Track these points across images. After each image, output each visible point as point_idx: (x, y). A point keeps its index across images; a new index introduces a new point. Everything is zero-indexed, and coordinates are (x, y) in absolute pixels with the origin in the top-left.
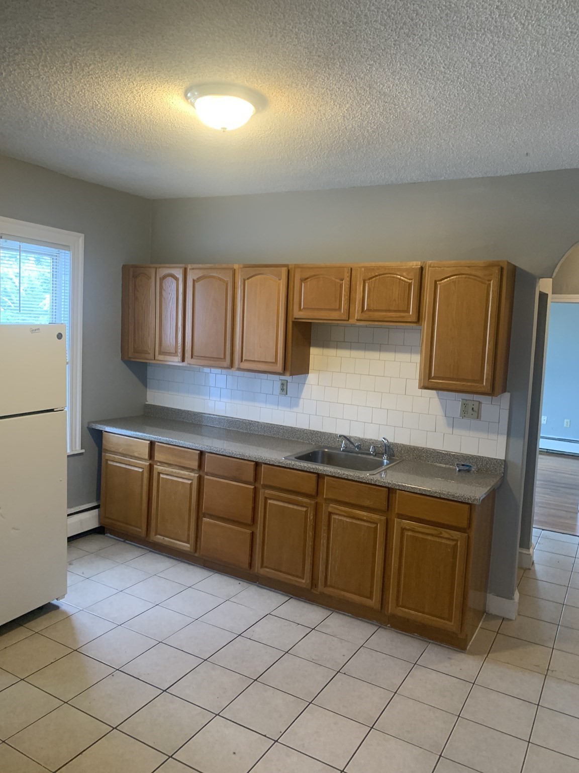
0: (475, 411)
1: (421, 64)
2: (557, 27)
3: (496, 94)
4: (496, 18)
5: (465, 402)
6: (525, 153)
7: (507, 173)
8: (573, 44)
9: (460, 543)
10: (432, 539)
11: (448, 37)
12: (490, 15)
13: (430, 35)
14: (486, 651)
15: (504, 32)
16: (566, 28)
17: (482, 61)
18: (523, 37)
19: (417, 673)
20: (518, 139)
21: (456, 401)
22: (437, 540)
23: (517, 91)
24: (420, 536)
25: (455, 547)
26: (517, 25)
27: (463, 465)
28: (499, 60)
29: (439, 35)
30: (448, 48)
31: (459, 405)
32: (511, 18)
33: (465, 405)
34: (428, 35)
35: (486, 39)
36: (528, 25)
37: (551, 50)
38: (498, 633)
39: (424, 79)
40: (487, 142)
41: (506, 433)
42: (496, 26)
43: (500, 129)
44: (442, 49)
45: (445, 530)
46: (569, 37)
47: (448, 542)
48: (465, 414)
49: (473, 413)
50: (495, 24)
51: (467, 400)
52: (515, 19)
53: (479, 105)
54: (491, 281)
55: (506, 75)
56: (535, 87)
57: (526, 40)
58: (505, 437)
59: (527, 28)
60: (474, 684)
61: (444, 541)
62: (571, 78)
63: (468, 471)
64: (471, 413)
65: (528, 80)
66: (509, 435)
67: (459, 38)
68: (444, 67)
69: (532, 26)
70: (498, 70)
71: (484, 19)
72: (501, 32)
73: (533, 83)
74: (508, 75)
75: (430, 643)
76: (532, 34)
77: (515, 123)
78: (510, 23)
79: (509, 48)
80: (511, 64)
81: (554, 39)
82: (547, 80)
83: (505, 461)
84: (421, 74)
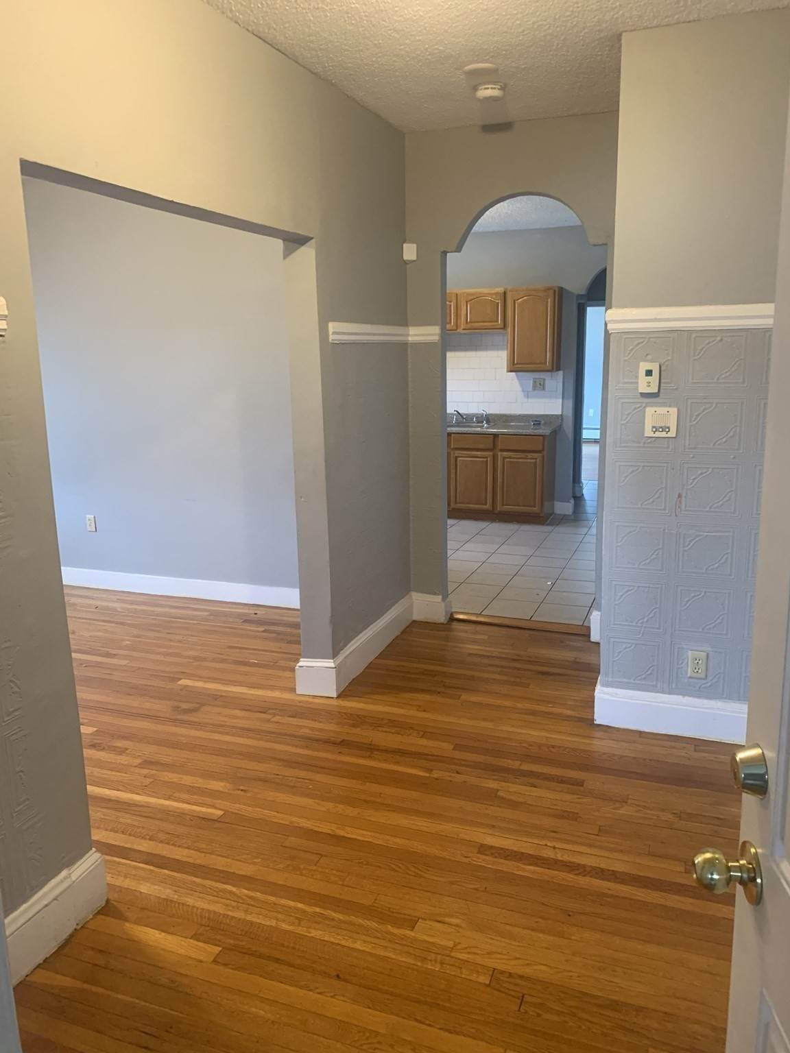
0: (542, 384)
5: (534, 379)
9: (539, 460)
10: (522, 461)
21: (528, 379)
22: (525, 461)
24: (515, 460)
25: (536, 462)
27: (536, 421)
31: (531, 382)
33: (535, 382)
38: (562, 519)
41: (561, 397)
45: (530, 453)
47: (532, 460)
48: (535, 388)
51: (536, 377)
54: (548, 299)
58: (561, 400)
61: (529, 460)
63: (539, 424)
64: (539, 386)
66: (563, 398)
83: (561, 415)
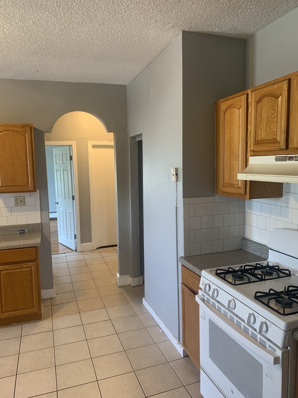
0: (23, 202)
1: (7, 14)
2: (77, 18)
3: (38, 40)
4: (54, 6)
5: (16, 198)
6: (37, 70)
7: (23, 79)
8: (80, 27)
9: (33, 268)
10: (18, 271)
11: (28, 6)
12: (52, 4)
13: (19, 2)
14: (51, 315)
15: (54, 13)
16: (80, 20)
17: (39, 23)
18: (62, 18)
19: (24, 340)
20: (37, 64)
21: (11, 198)
22: (21, 270)
23: (48, 41)
24: (11, 271)
25: (31, 271)
26: (61, 12)
27: (21, 230)
28: (46, 25)
29: (24, 4)
30: (25, 11)
31: (13, 200)
32: (60, 8)
33: (16, 199)
34: (18, 2)
35: (45, 14)
36: (66, 14)
37: (70, 27)
38: (51, 305)
39: (5, 23)
40: (21, 62)
41: (39, 209)
42: (52, 10)
43: (31, 57)
44: (22, 11)
45: (24, 264)
46: (80, 24)
47: (27, 269)
48: (17, 204)
49: (21, 203)
50: (52, 8)
51: (17, 197)
52: (62, 9)
53: (27, 43)
54: (26, 134)
55: (47, 32)
56: (57, 41)
57: (62, 20)
58: (39, 212)
59: (65, 15)
60: (53, 330)
61: (24, 269)
62: (73, 41)
63: (24, 233)
64: (20, 203)
65: (55, 37)
66: (41, 210)
67: (33, 9)
68: (18, 20)
69: (68, 14)
70: (44, 29)
71: (48, 4)
72: (53, 12)
73: (57, 39)
74: (48, 33)
75: (23, 324)
76: (66, 18)
77: (39, 56)
78: (59, 10)
79: (53, 21)
80: (51, 28)
81: (74, 23)
82: (63, 40)
83: (41, 223)
84: (4, 20)
